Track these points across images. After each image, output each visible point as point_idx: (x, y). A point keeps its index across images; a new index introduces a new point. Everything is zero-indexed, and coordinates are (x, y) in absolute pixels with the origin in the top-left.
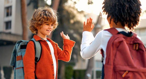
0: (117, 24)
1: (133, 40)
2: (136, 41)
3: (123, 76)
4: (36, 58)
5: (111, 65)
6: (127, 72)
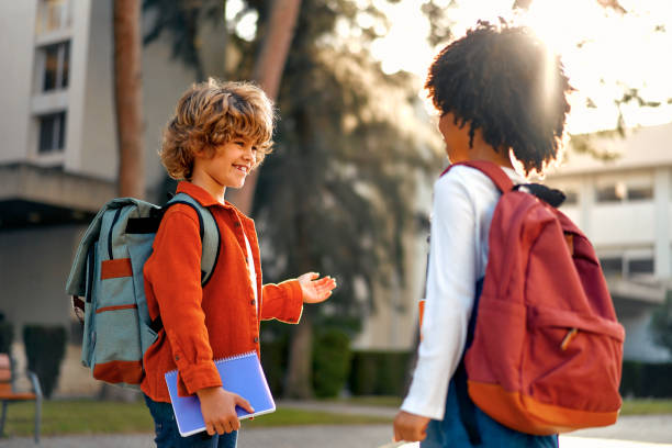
3: (565, 344)
5: (518, 302)
6: (575, 332)
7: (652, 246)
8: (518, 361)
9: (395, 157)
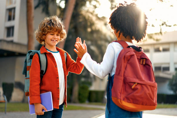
0: (127, 37)
1: (140, 55)
2: (144, 56)
3: (133, 87)
4: (42, 72)
5: (121, 76)
6: (136, 84)
7: (169, 64)
8: (120, 91)
9: (101, 39)
